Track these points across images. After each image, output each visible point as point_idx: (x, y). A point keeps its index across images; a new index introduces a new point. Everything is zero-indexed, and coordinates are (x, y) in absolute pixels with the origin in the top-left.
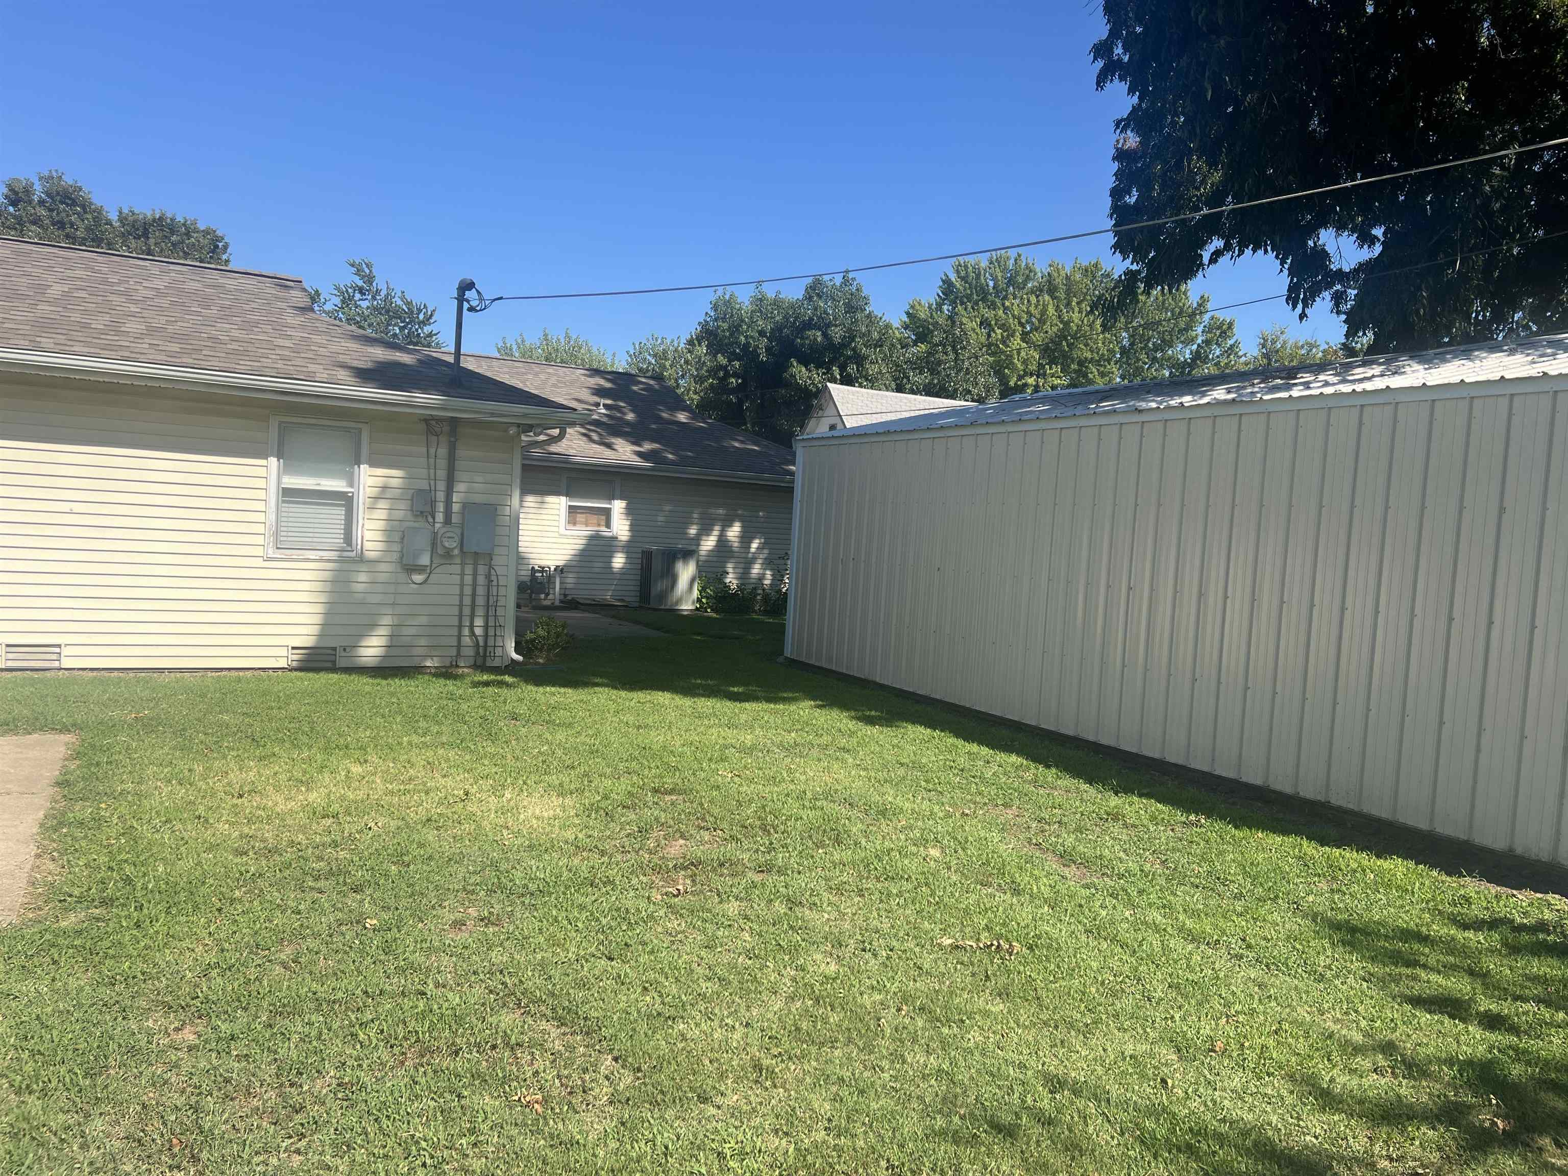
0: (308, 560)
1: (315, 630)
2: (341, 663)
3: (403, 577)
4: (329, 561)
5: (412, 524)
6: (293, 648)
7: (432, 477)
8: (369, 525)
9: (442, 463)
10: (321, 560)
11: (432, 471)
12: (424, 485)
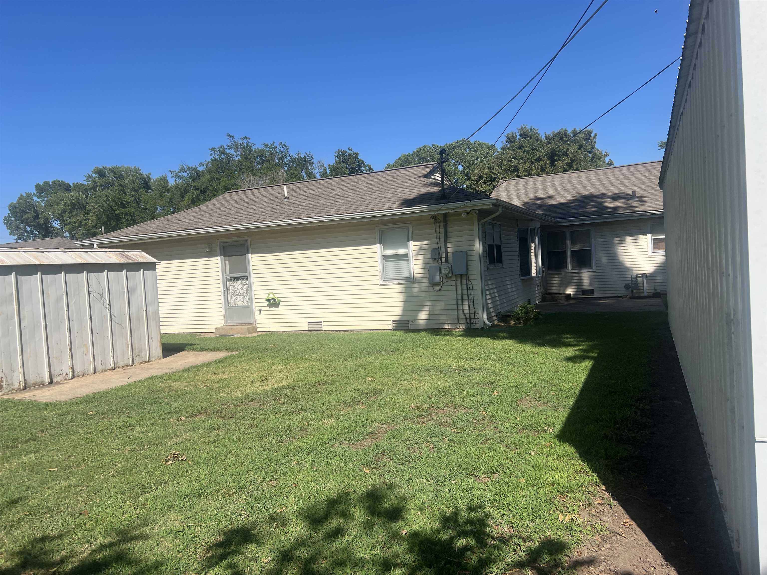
0: (394, 284)
1: (400, 313)
2: (412, 327)
3: (431, 289)
4: (401, 284)
5: (433, 265)
6: (393, 321)
7: (439, 242)
8: (415, 267)
9: (442, 235)
10: (399, 284)
11: (438, 240)
12: (435, 246)
